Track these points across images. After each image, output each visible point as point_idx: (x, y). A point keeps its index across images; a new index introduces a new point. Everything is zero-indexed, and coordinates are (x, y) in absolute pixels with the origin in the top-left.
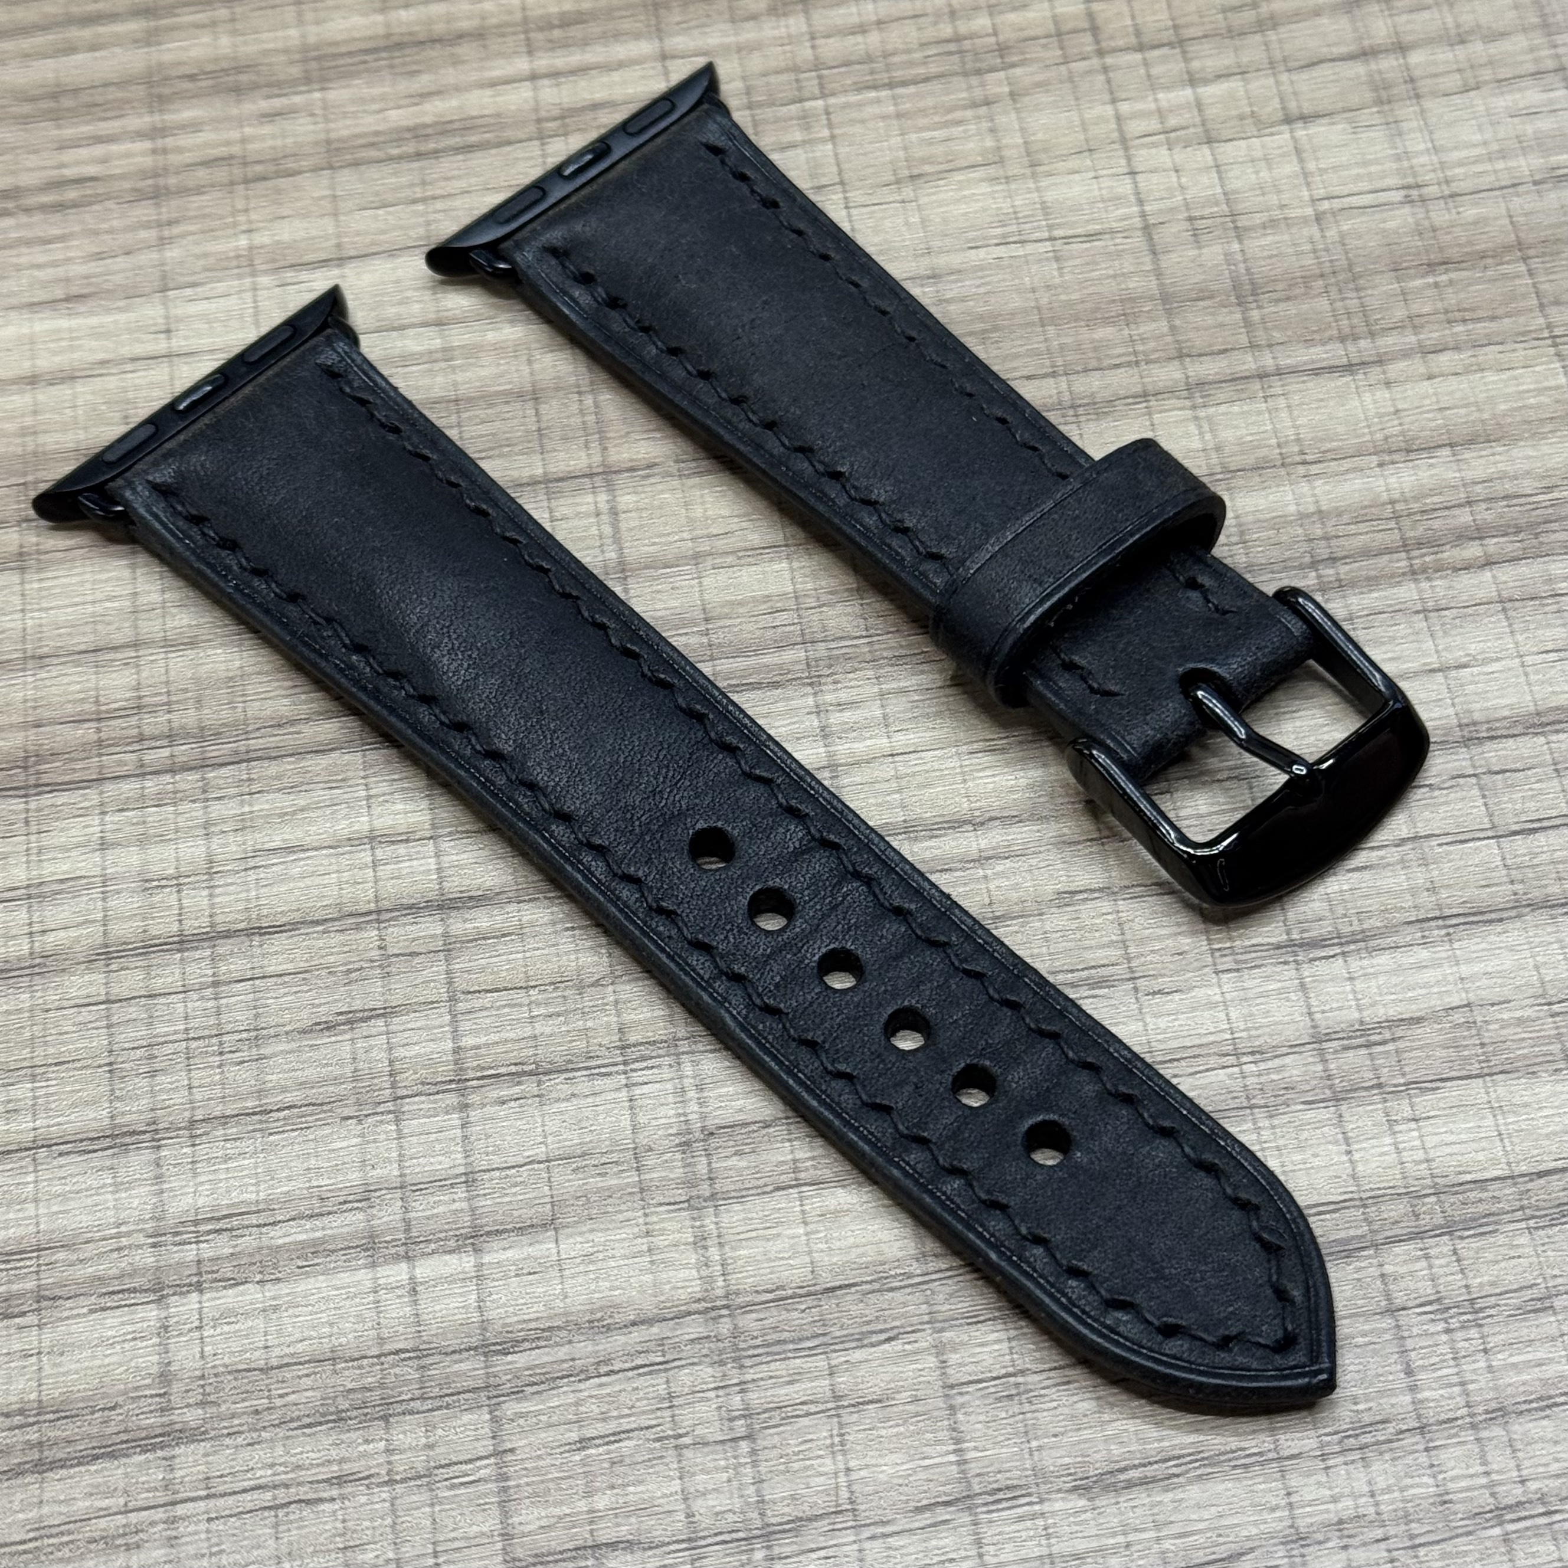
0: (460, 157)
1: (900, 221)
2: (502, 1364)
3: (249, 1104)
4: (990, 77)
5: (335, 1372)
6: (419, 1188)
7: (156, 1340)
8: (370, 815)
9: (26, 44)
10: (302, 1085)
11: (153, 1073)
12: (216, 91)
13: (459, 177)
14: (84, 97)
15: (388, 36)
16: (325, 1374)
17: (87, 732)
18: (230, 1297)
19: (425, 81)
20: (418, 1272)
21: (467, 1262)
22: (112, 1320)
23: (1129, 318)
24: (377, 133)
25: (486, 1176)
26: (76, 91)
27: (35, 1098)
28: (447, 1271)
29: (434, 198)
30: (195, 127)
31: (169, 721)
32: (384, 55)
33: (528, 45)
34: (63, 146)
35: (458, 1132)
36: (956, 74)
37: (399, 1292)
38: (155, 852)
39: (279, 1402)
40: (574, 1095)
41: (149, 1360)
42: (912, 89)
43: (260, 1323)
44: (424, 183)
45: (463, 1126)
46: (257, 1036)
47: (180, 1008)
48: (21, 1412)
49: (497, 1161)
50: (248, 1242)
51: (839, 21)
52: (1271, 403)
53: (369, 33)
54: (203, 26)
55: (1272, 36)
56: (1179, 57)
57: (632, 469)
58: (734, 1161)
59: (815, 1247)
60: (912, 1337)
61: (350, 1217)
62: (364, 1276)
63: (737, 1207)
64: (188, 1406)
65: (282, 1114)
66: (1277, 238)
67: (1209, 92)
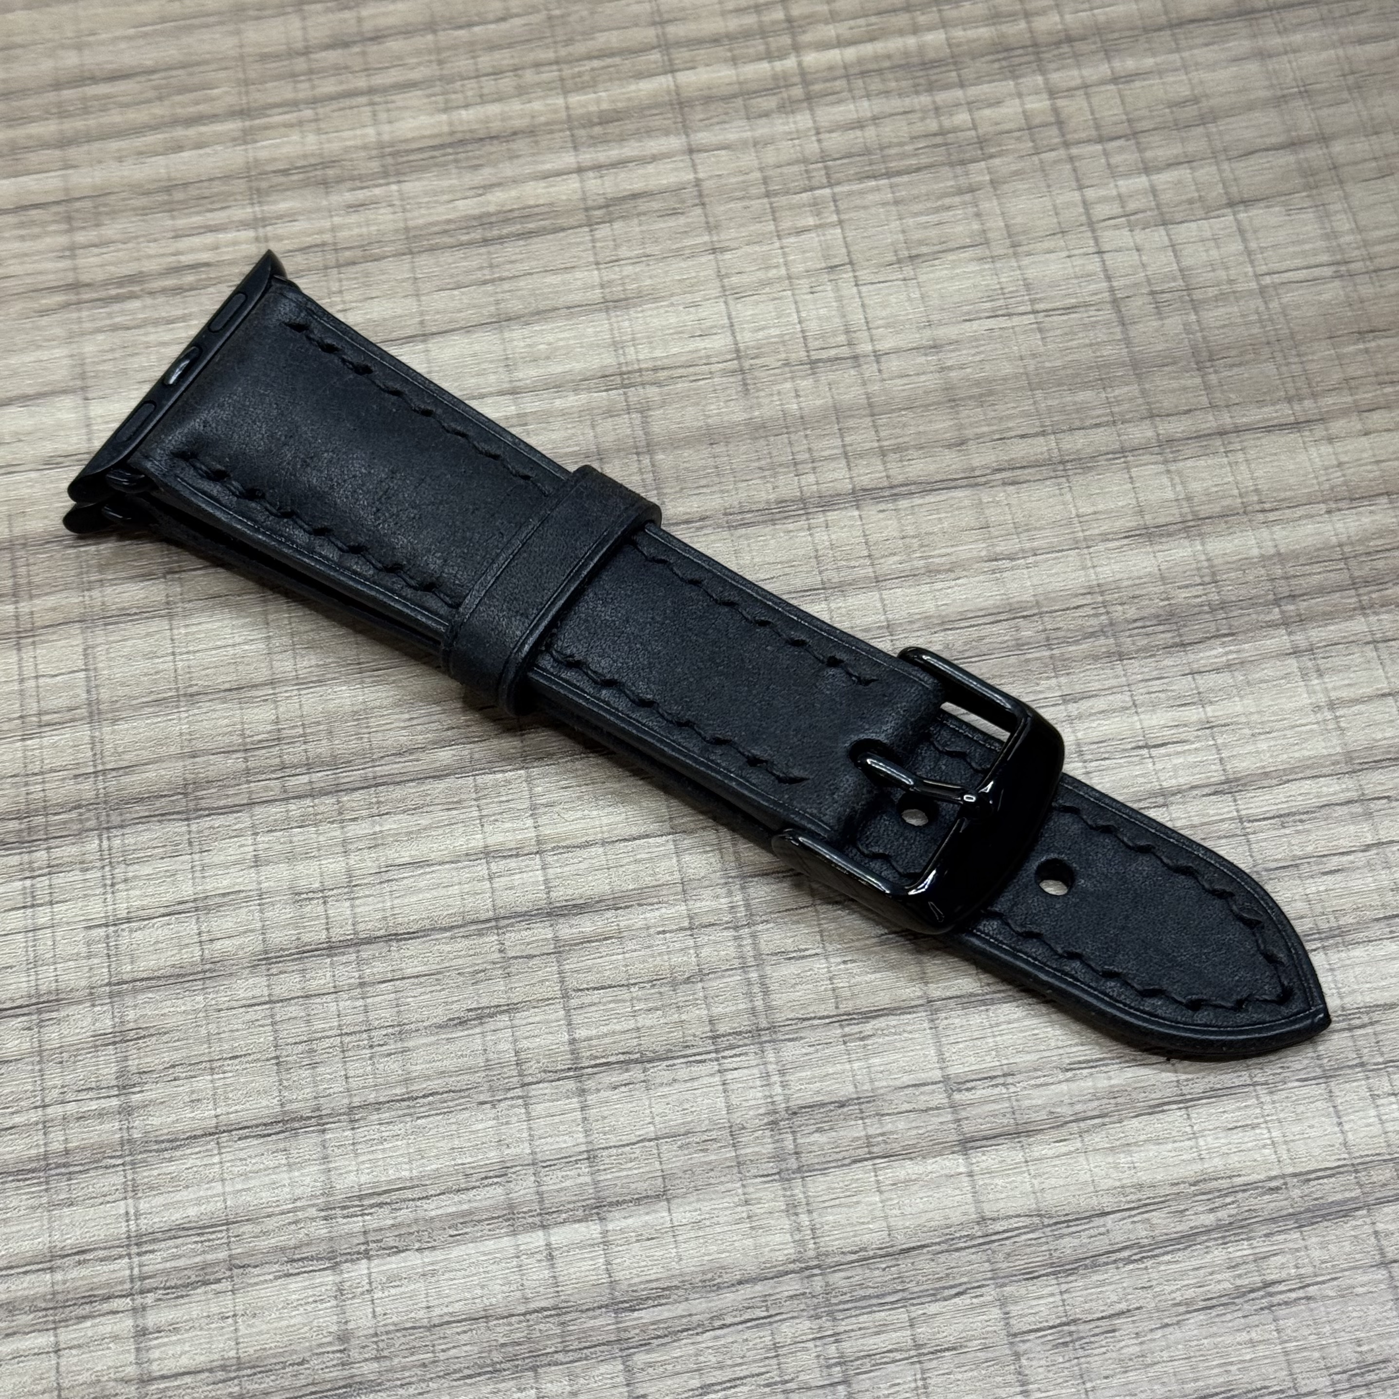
0: (521, 243)
1: (903, 297)
2: (630, 1319)
3: (398, 1091)
4: (972, 167)
5: (488, 1328)
6: (549, 1165)
7: (334, 1303)
8: (483, 832)
9: (139, 142)
10: (442, 1074)
11: (313, 1066)
12: (306, 184)
13: (522, 261)
14: (193, 192)
15: (452, 133)
16: (480, 1331)
17: (234, 763)
18: (394, 1263)
19: (486, 174)
20: (553, 1239)
21: (592, 1230)
22: (295, 1284)
23: (1104, 383)
24: (449, 222)
25: (605, 1153)
26: (186, 185)
27: (215, 1088)
28: (578, 1238)
29: (502, 279)
30: (291, 217)
31: (306, 751)
32: (450, 150)
33: (573, 141)
34: (178, 236)
35: (578, 1115)
36: (944, 164)
37: (539, 1257)
38: (301, 868)
39: (442, 1356)
40: (675, 1080)
41: (329, 1322)
42: (905, 178)
43: (420, 1285)
44: (491, 266)
45: (583, 1109)
46: (401, 1031)
47: (333, 1007)
48: (224, 1368)
49: (613, 1140)
50: (405, 1214)
51: (839, 118)
52: (1232, 458)
53: (436, 131)
54: (291, 126)
55: (1212, 128)
56: (1134, 148)
57: (687, 522)
58: (816, 1137)
59: (890, 1213)
60: (979, 1292)
61: (492, 1191)
62: (506, 1242)
63: (821, 1179)
64: (366, 1360)
65: (426, 1100)
66: (1229, 310)
67: (1163, 179)
